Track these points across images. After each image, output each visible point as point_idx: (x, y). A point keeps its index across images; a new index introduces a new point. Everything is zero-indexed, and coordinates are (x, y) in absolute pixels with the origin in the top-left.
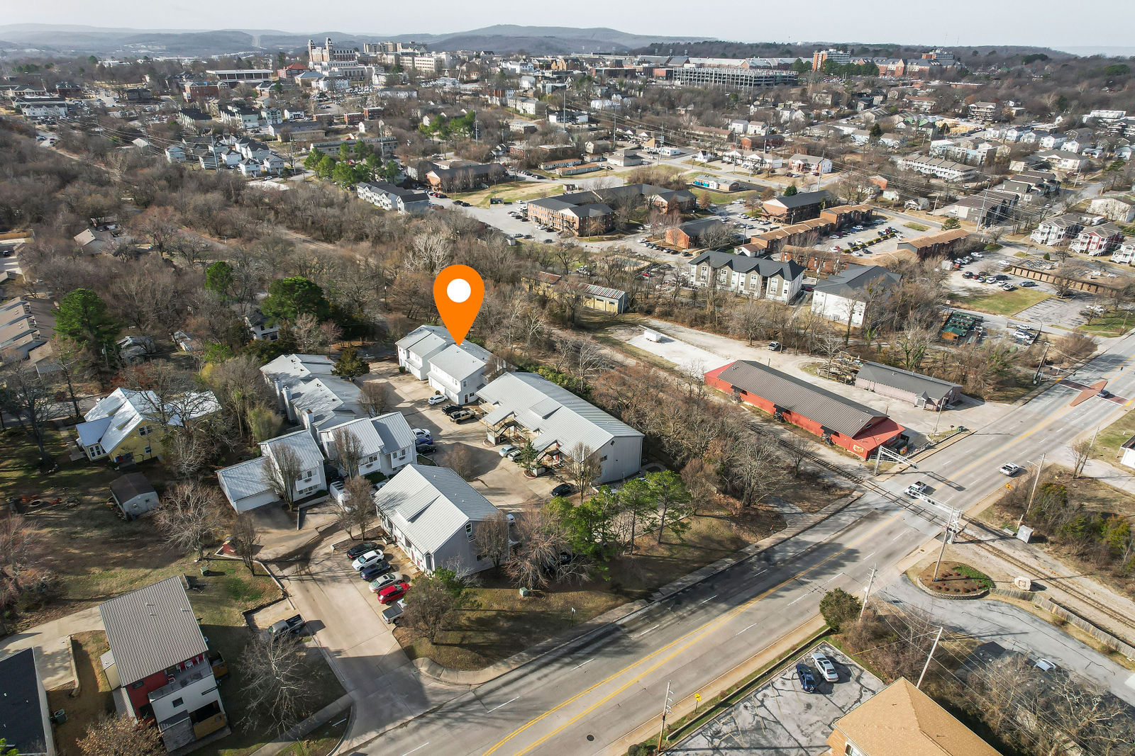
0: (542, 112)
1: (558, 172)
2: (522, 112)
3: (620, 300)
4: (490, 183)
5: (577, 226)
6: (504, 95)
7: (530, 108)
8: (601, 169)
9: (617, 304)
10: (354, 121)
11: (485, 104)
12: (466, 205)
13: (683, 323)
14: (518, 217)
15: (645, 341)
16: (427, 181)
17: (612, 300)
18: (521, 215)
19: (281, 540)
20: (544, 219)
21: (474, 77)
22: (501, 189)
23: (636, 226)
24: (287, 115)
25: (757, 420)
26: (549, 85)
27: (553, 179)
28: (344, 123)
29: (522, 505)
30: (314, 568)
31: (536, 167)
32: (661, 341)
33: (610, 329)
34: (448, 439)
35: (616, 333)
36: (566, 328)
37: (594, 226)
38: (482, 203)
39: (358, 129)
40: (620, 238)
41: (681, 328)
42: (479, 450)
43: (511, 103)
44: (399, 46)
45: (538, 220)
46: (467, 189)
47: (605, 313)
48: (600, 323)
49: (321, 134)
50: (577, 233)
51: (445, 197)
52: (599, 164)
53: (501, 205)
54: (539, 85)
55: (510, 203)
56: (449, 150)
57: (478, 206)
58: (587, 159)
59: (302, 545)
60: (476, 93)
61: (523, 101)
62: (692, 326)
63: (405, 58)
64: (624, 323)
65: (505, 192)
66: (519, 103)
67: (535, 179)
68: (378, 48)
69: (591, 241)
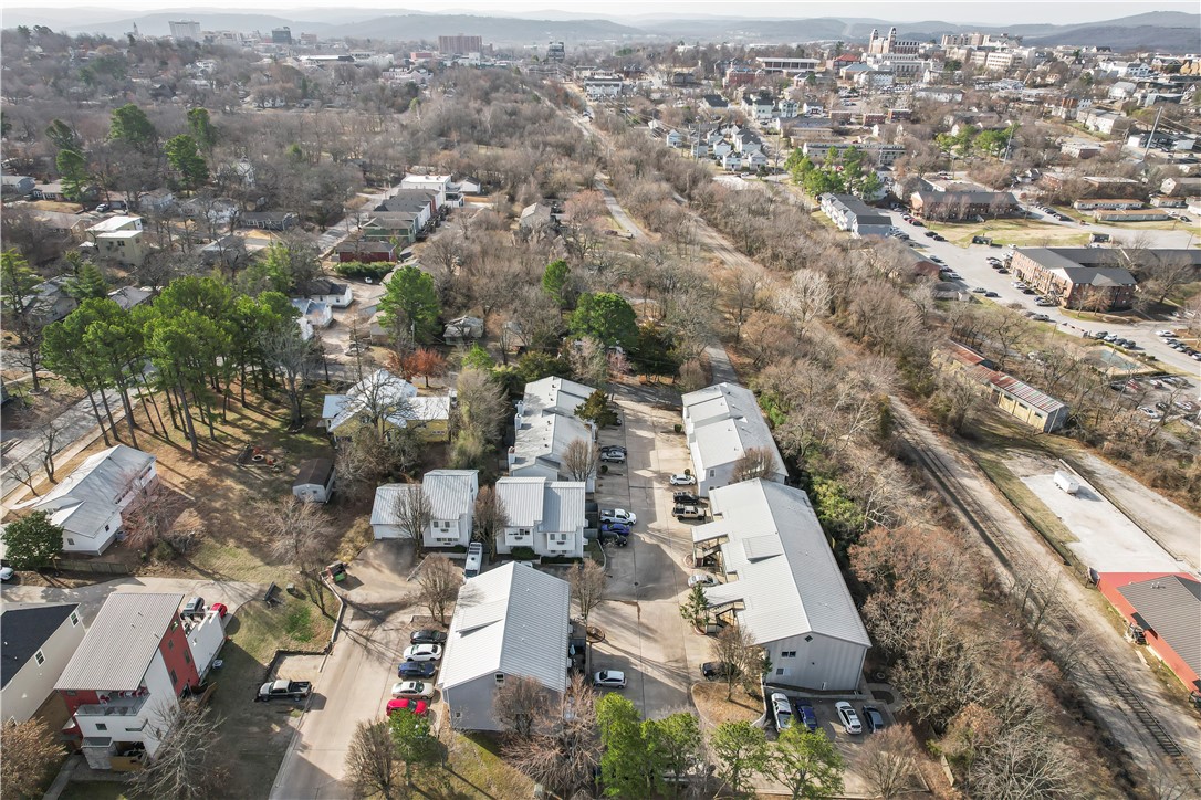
0: (1123, 130)
1: (1097, 214)
2: (1092, 129)
3: (1051, 414)
4: (989, 216)
5: (1067, 293)
6: (1075, 105)
7: (1106, 125)
8: (1170, 218)
9: (1044, 419)
10: (870, 122)
11: (1047, 115)
12: (940, 239)
13: (1140, 477)
14: (996, 266)
15: (1050, 488)
16: (909, 202)
17: (1039, 411)
18: (1003, 264)
19: (383, 585)
20: (1029, 275)
21: (1050, 80)
22: (999, 225)
23: (1171, 310)
24: (806, 108)
25: (1152, 688)
26: (1152, 96)
27: (1083, 223)
28: (860, 124)
29: (656, 666)
30: (378, 634)
31: (1068, 204)
32: (1078, 493)
33: (1012, 451)
34: (652, 536)
35: (1016, 460)
36: (943, 433)
37: (1092, 298)
38: (962, 240)
39: (871, 132)
40: (1131, 322)
41: (1133, 483)
42: (672, 566)
43: (1080, 116)
44: (987, 38)
45: (1021, 276)
46: (952, 219)
47: (1023, 426)
48: (1004, 438)
49: (827, 132)
50: (1065, 304)
51: (921, 225)
52: (1170, 212)
53: (985, 247)
54: (1138, 95)
55: (1000, 246)
56: (962, 168)
57: (954, 243)
58: (1155, 202)
59: (394, 601)
60: (1040, 101)
61: (1098, 115)
62: (1154, 486)
63: (978, 53)
64: (1042, 448)
65: (1001, 231)
66: (1092, 117)
67: (1056, 220)
68: (959, 40)
69: (1080, 317)
